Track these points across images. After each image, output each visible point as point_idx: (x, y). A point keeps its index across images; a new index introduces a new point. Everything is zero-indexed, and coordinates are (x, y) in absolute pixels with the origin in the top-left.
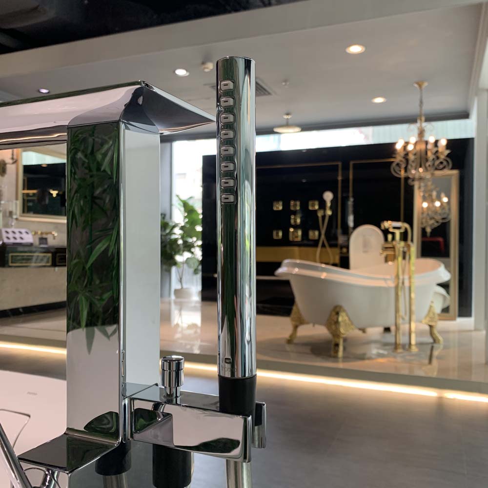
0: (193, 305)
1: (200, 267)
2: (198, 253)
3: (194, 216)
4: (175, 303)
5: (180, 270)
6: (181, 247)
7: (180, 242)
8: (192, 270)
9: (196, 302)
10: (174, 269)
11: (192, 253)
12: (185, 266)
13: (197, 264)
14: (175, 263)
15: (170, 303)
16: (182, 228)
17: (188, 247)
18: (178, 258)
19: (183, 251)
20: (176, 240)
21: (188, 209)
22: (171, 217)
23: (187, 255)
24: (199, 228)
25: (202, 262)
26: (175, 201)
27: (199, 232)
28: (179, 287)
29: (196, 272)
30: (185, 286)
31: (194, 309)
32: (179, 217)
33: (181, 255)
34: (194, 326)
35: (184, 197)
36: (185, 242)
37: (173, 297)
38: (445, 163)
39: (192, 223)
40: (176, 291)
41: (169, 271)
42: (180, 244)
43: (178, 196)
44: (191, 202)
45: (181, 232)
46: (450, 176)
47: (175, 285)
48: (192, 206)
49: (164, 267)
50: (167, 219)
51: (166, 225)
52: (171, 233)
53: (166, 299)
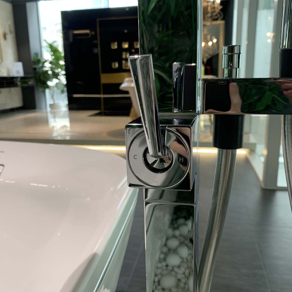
0: (62, 113)
1: (65, 89)
2: (63, 80)
3: (58, 54)
4: (51, 113)
5: (52, 91)
6: (51, 76)
7: (50, 72)
8: (59, 91)
9: (65, 111)
10: (47, 91)
11: (59, 79)
12: (55, 89)
13: (63, 87)
14: (48, 87)
15: (47, 113)
16: (51, 63)
17: (56, 75)
18: (49, 83)
19: (53, 78)
20: (47, 71)
21: (54, 50)
22: (41, 56)
23: (55, 81)
24: (62, 63)
25: (67, 85)
26: (44, 44)
27: (62, 65)
28: (52, 102)
29: (62, 92)
30: (56, 102)
31: (63, 117)
32: (47, 56)
33: (51, 81)
34: (65, 126)
35: (50, 42)
36: (53, 72)
37: (49, 109)
38: (219, 15)
39: (57, 59)
40: (51, 106)
41: (44, 92)
42: (50, 74)
43: (45, 41)
44: (55, 45)
45: (50, 65)
46: (219, 24)
47: (49, 101)
48: (56, 48)
49: (41, 90)
50: (39, 57)
51: (39, 61)
52: (43, 66)
53: (44, 110)
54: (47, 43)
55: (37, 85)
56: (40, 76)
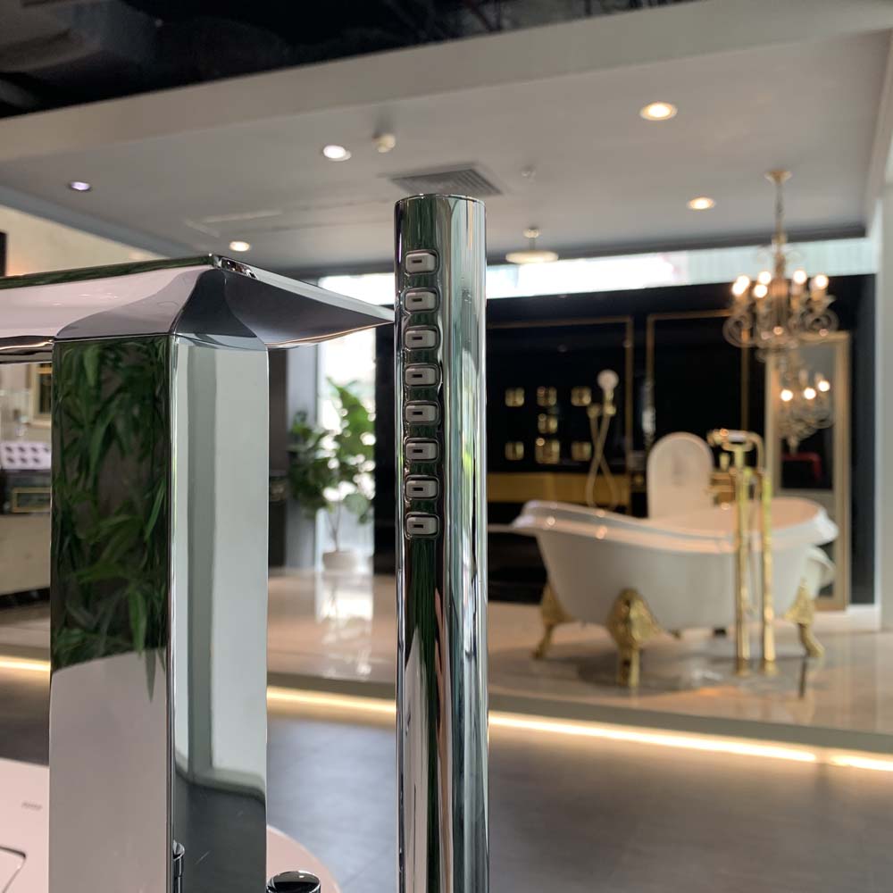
0: (357, 582)
1: (371, 512)
2: (368, 485)
3: (360, 417)
4: (325, 578)
5: (334, 515)
6: (336, 474)
7: (334, 464)
8: (355, 517)
9: (364, 577)
10: (322, 515)
11: (356, 485)
12: (343, 509)
13: (365, 505)
14: (323, 503)
15: (313, 579)
16: (338, 438)
17: (348, 473)
18: (330, 494)
19: (340, 480)
20: (326, 461)
21: (351, 405)
22: (316, 418)
23: (346, 489)
24: (369, 439)
25: (376, 502)
26: (326, 390)
27: (368, 446)
28: (331, 548)
29: (363, 519)
30: (342, 546)
31: (360, 588)
32: (331, 418)
33: (336, 487)
34: (359, 621)
35: (342, 379)
36: (343, 465)
37: (320, 567)
39: (356, 427)
40: (328, 558)
41: (313, 519)
42: (333, 469)
43: (329, 380)
44: (353, 391)
45: (335, 445)
46: (834, 343)
47: (324, 544)
48: (355, 398)
49: (304, 511)
50: (309, 422)
51: (306, 434)
52: (316, 448)
53: (306, 572)
54: (333, 384)
55: (295, 496)
56: (305, 473)
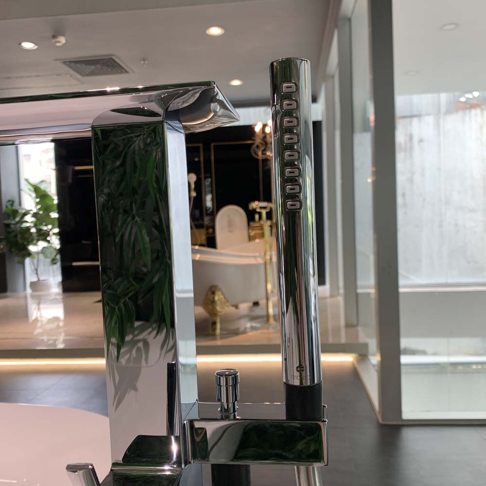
0: (52, 297)
1: (58, 257)
2: (55, 242)
3: (48, 202)
4: (32, 297)
5: (35, 261)
6: (35, 235)
7: (33, 230)
8: (49, 260)
9: (58, 294)
10: (28, 261)
11: (49, 242)
12: (41, 256)
13: (54, 253)
14: (29, 254)
15: (26, 297)
16: (35, 215)
17: (43, 236)
18: (32, 248)
19: (38, 240)
20: (28, 229)
21: (41, 195)
22: (20, 204)
23: (42, 244)
24: (54, 215)
25: (61, 251)
26: (24, 186)
27: (55, 218)
28: (35, 279)
29: (53, 262)
30: (42, 278)
31: (54, 302)
32: (29, 203)
33: (36, 244)
34: (56, 319)
35: (35, 180)
36: (39, 231)
37: (29, 291)
39: (47, 209)
40: (33, 284)
41: (23, 263)
42: (33, 233)
43: (27, 180)
44: (43, 187)
45: (33, 219)
47: (30, 278)
48: (44, 191)
49: (17, 259)
50: (16, 207)
51: (15, 213)
52: (22, 221)
53: (21, 294)
54: (29, 183)
55: (11, 251)
56: (16, 236)
